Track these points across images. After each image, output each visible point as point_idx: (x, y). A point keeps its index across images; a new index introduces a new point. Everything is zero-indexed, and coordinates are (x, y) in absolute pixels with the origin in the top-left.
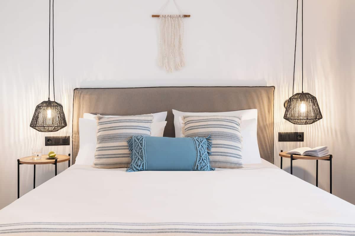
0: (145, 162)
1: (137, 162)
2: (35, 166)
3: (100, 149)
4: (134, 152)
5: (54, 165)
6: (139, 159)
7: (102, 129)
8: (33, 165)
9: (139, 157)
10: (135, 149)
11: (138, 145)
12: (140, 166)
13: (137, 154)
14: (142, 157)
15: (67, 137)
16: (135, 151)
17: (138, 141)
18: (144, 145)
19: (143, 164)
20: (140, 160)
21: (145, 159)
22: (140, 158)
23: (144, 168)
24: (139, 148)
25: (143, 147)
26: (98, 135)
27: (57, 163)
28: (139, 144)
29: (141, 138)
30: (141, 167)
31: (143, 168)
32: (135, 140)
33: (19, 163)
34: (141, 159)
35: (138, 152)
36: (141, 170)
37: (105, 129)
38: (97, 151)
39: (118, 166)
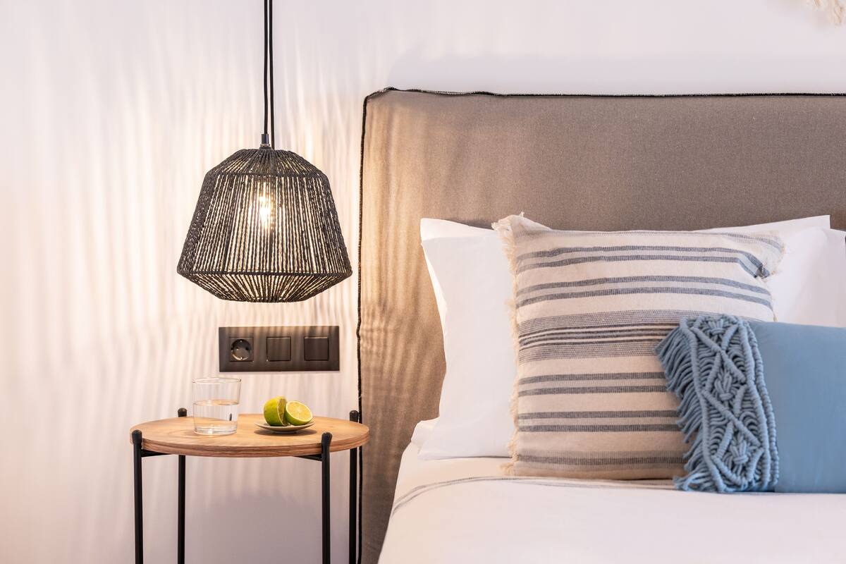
0: (771, 451)
1: (728, 451)
2: (182, 461)
3: (539, 386)
4: (702, 401)
5: (318, 465)
6: (736, 433)
7: (542, 287)
8: (174, 459)
9: (739, 423)
10: (708, 386)
11: (722, 367)
12: (744, 469)
13: (723, 409)
14: (751, 424)
15: (319, 330)
16: (706, 393)
17: (715, 346)
18: (753, 363)
19: (762, 458)
20: (746, 439)
21: (771, 436)
22: (744, 429)
23: (767, 479)
24: (728, 380)
25: (752, 376)
26: (520, 320)
27: (332, 455)
28: (729, 362)
29: (726, 328)
30: (752, 474)
31: (760, 480)
32: (699, 340)
33: (142, 449)
34: (750, 434)
35: (725, 396)
36: (750, 490)
37: (558, 292)
38: (523, 393)
39: (638, 471)
